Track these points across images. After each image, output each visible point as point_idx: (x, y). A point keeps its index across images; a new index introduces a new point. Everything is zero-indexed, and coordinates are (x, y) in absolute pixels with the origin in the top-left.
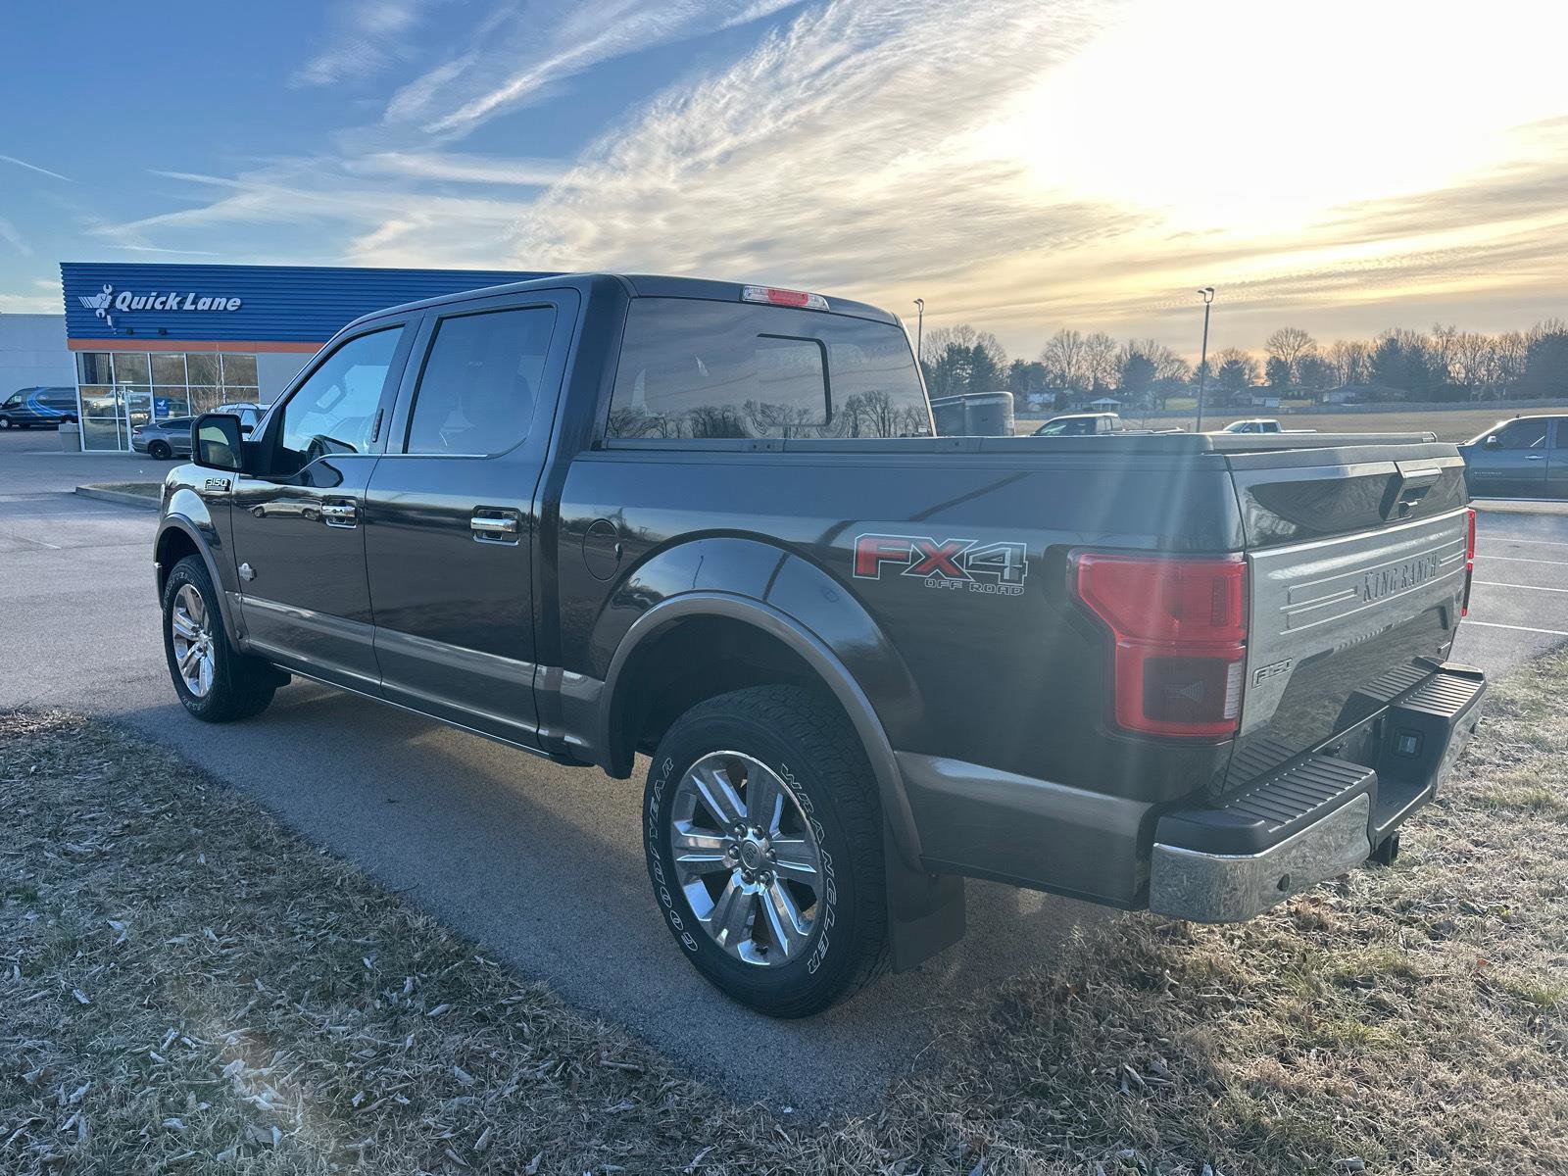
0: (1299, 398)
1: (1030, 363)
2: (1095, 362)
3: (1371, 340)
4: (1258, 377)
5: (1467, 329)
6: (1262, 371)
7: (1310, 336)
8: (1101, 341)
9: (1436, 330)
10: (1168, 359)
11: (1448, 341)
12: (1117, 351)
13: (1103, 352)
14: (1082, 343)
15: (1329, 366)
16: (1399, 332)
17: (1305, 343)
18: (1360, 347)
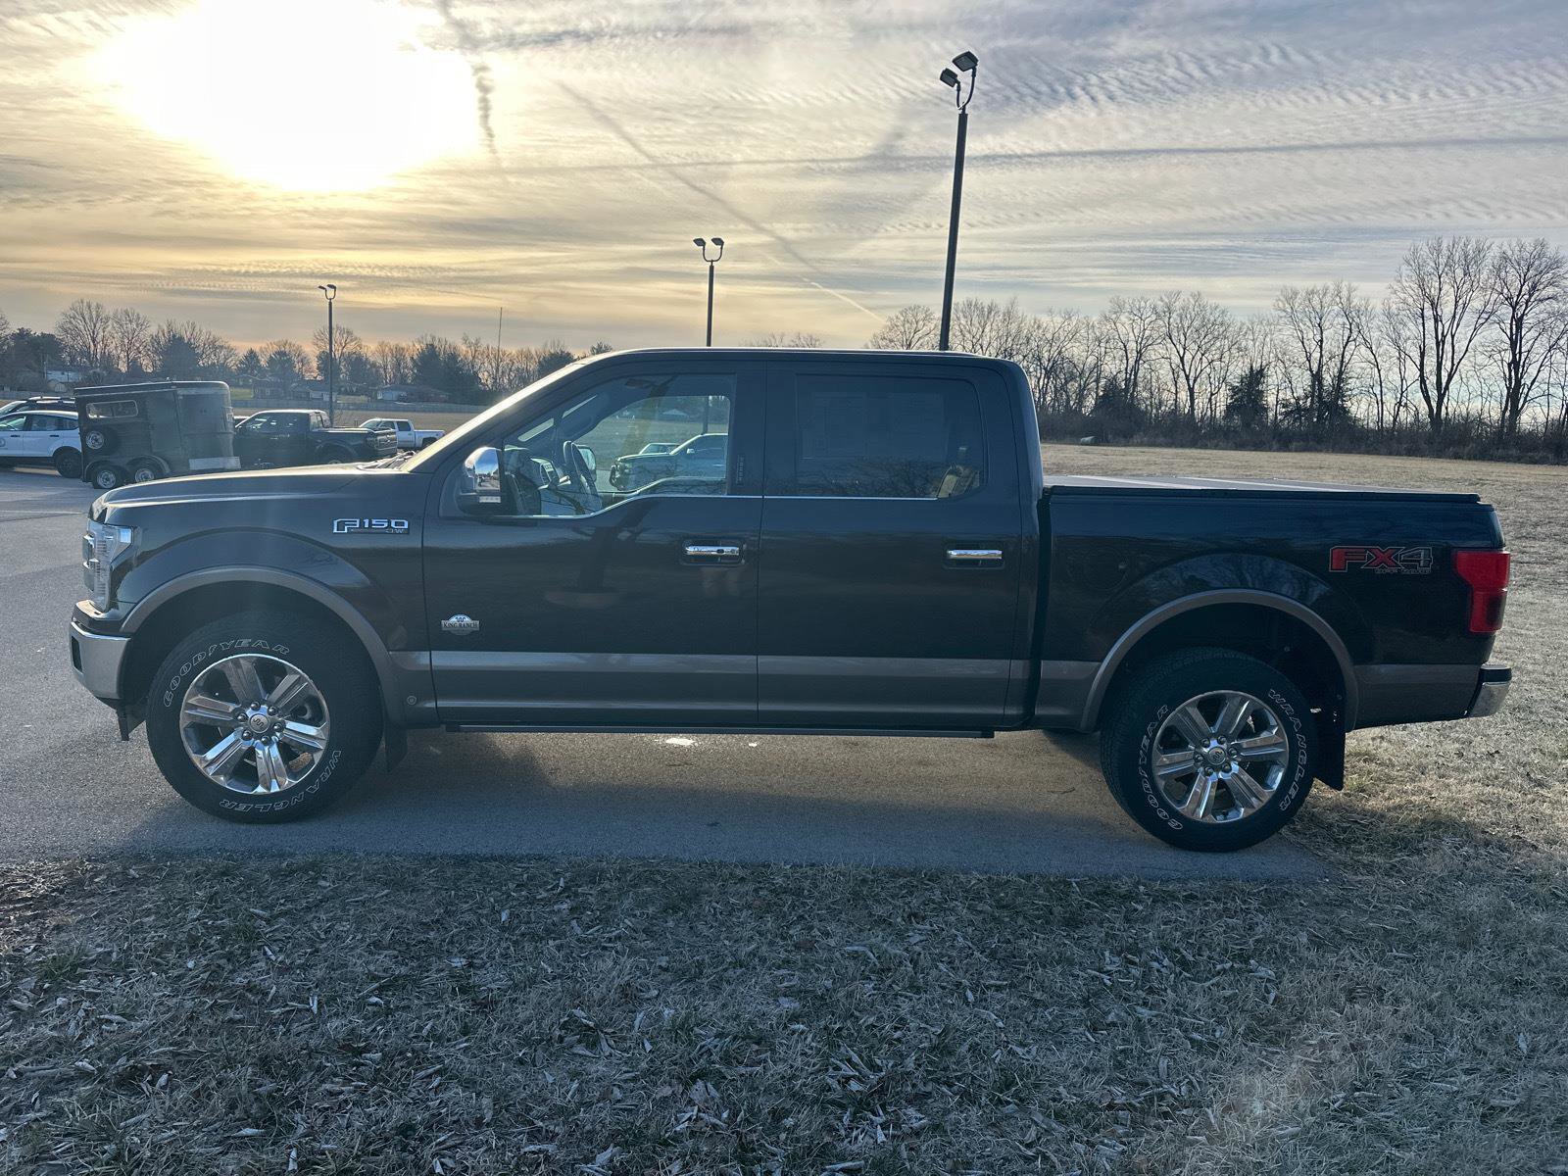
0: (352, 393)
1: (39, 333)
2: (126, 341)
3: (412, 345)
4: (310, 371)
5: (489, 342)
6: (315, 364)
7: (355, 334)
8: (129, 317)
9: (465, 340)
10: (214, 346)
11: (476, 351)
12: (153, 330)
13: (135, 330)
14: (107, 319)
15: (374, 365)
16: (433, 338)
17: (352, 341)
18: (403, 349)
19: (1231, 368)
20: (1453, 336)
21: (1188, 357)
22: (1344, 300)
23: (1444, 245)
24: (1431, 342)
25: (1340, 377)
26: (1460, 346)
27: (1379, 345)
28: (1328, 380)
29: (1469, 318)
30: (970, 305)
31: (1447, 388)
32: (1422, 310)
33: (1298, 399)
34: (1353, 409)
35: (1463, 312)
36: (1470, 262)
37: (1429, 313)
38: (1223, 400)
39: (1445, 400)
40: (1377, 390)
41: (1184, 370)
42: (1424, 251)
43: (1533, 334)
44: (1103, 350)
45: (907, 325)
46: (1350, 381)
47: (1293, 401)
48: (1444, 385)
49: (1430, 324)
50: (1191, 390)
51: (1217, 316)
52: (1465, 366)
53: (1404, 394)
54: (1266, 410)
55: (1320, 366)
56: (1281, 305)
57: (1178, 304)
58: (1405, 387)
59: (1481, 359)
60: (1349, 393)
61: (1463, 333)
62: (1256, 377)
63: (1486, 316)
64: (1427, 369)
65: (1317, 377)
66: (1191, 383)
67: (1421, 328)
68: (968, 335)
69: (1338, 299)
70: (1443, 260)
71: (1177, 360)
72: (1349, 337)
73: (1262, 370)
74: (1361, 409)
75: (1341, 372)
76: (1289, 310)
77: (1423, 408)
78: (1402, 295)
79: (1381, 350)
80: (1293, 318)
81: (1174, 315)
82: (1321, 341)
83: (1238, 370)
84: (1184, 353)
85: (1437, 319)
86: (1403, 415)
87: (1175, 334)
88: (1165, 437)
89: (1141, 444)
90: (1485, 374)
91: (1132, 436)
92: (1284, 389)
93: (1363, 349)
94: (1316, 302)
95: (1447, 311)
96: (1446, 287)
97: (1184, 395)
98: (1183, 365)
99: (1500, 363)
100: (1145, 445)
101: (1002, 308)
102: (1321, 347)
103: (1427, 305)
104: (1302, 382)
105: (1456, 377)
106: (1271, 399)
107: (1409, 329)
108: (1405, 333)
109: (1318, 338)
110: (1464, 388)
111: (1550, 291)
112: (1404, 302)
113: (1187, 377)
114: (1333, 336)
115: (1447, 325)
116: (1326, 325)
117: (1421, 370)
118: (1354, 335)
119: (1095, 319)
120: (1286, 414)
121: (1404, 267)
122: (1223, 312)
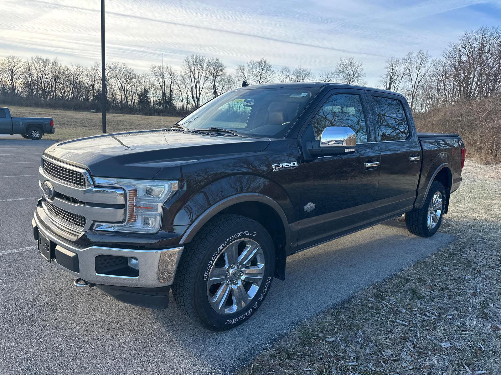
19: (138, 89)
20: (199, 84)
21: (123, 84)
22: (169, 70)
23: (194, 57)
24: (194, 85)
25: (171, 94)
26: (201, 87)
27: (180, 85)
28: (167, 94)
29: (202, 78)
30: (38, 58)
31: (199, 99)
32: (191, 75)
33: (159, 100)
34: (175, 104)
35: (201, 77)
36: (201, 63)
37: (192, 76)
38: (136, 99)
39: (199, 102)
40: (181, 98)
41: (123, 89)
42: (189, 58)
43: (218, 85)
44: (93, 79)
45: (10, 63)
46: (173, 95)
47: (158, 100)
48: (198, 98)
49: (193, 80)
50: (126, 95)
51: (131, 71)
52: (203, 92)
53: (188, 100)
54: (150, 103)
55: (165, 90)
56: (152, 70)
57: (118, 66)
58: (188, 98)
59: (207, 91)
60: (173, 99)
61: (201, 83)
62: (146, 92)
63: (207, 78)
64: (193, 93)
65: (164, 93)
66: (125, 93)
67: (191, 81)
68: (38, 70)
69: (167, 70)
70: (194, 61)
71: (120, 85)
72: (172, 82)
73: (147, 90)
74: (177, 104)
75: (170, 92)
76: (154, 72)
77: (194, 104)
78: (185, 70)
79: (181, 86)
80: (156, 75)
81: (117, 70)
82: (164, 82)
83: (140, 89)
84: (122, 83)
85: (195, 78)
86: (189, 106)
87: (118, 76)
88: (121, 111)
89: (113, 113)
90: (208, 95)
91: (109, 110)
92: (154, 97)
93: (176, 85)
94: (161, 70)
95: (197, 76)
96: (196, 69)
97: (124, 97)
98: (122, 87)
99: (211, 92)
100: (114, 113)
101: (52, 61)
102: (164, 84)
103: (192, 74)
104: (160, 94)
105: (201, 96)
106: (152, 99)
107: (188, 81)
108: (187, 82)
109: (163, 81)
110: (204, 99)
111: (221, 73)
112: (186, 72)
113: (124, 91)
114: (167, 81)
115: (197, 80)
116: (165, 77)
117: (192, 93)
118: (173, 81)
119: (89, 69)
120: (157, 104)
121: (185, 62)
122: (133, 70)
